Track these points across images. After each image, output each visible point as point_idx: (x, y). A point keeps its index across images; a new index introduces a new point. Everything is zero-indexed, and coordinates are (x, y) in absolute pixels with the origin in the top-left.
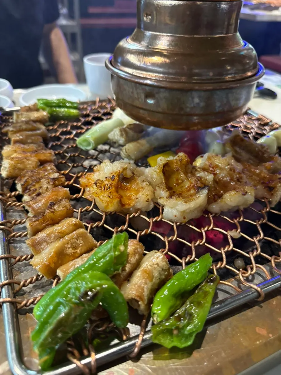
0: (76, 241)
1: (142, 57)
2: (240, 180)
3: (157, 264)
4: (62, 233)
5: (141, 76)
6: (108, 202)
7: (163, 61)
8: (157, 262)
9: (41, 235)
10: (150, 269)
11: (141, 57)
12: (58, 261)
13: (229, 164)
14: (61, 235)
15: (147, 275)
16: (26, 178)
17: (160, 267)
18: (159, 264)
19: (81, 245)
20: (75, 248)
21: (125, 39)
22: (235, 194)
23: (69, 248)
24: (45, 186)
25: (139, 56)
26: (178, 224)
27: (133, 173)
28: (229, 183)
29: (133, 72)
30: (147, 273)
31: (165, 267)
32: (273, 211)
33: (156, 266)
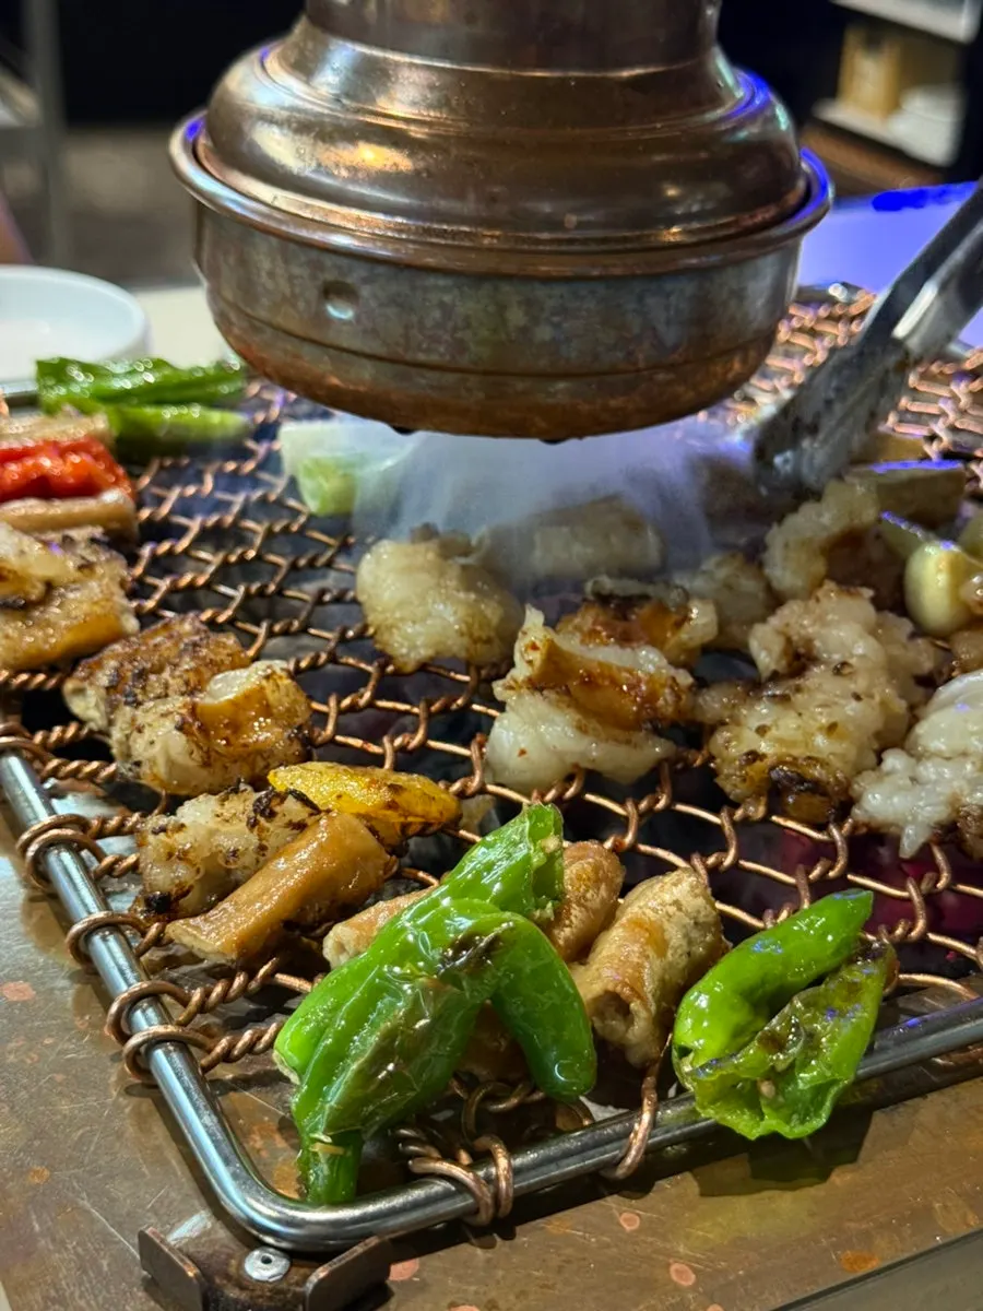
1: (312, 141)
3: (677, 903)
5: (307, 214)
7: (389, 163)
8: (675, 898)
10: (652, 919)
11: (305, 143)
15: (647, 935)
17: (687, 914)
18: (684, 903)
21: (254, 56)
25: (297, 137)
29: (275, 198)
30: (647, 930)
31: (703, 913)
33: (672, 910)
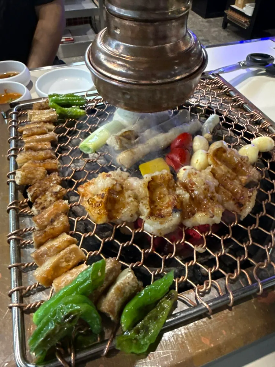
0: (69, 255)
2: (213, 198)
4: (59, 248)
6: (98, 218)
8: (128, 282)
9: (43, 248)
10: (122, 287)
12: (54, 273)
13: (204, 184)
14: (59, 250)
16: (35, 188)
19: (73, 258)
20: (68, 261)
22: (204, 216)
23: (63, 262)
24: (49, 199)
26: (155, 236)
27: (122, 187)
28: (203, 201)
30: (120, 291)
31: (134, 285)
32: (240, 225)
